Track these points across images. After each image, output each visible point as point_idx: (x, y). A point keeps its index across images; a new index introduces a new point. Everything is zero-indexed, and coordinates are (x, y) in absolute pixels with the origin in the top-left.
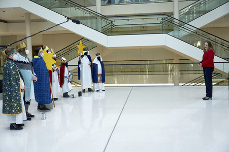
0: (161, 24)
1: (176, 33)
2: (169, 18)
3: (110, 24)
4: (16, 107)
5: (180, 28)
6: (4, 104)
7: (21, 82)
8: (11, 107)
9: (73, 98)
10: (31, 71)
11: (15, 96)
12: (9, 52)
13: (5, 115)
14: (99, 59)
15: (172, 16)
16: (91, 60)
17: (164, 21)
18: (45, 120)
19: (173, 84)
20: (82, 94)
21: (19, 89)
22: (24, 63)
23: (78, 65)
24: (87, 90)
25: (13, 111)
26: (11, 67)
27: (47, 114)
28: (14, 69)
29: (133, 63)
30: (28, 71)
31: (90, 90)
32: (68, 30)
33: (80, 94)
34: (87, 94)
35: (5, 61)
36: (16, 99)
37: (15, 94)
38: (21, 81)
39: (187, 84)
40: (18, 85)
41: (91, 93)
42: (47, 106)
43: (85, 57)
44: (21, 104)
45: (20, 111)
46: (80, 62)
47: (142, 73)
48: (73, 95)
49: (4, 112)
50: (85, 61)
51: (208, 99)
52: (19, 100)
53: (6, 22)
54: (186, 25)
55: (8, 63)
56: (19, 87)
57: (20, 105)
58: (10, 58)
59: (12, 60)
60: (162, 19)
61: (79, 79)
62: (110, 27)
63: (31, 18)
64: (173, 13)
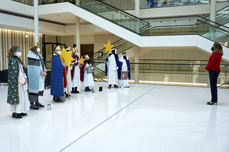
0: (196, 26)
1: (211, 34)
2: (204, 20)
3: (147, 26)
4: (13, 98)
5: (216, 29)
9: (93, 92)
14: (125, 58)
15: (207, 18)
17: (199, 22)
22: (35, 60)
23: (106, 63)
24: (113, 86)
26: (12, 64)
28: (15, 65)
31: (116, 86)
33: (101, 89)
34: (112, 89)
36: (14, 92)
37: (13, 87)
40: (17, 79)
41: (117, 89)
42: (61, 98)
45: (17, 102)
46: (107, 60)
48: (93, 90)
52: (17, 93)
53: (64, 24)
54: (221, 27)
55: (11, 60)
56: (17, 81)
57: (17, 97)
58: (14, 55)
60: (198, 21)
61: (106, 75)
62: (147, 29)
63: (81, 21)
64: (208, 15)
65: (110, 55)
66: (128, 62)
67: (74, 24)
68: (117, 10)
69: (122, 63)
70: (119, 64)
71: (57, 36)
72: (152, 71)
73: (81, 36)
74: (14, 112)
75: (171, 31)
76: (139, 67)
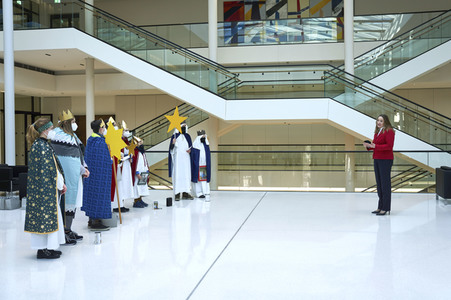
0: (323, 82)
1: (348, 97)
2: (336, 71)
3: (233, 80)
4: (47, 220)
5: (357, 88)
6: (27, 215)
7: (59, 179)
8: (40, 221)
9: (157, 208)
10: (79, 160)
11: (46, 201)
12: (42, 125)
13: (29, 234)
14: (203, 140)
15: (341, 68)
16: (190, 144)
17: (327, 75)
18: (99, 246)
19: (343, 189)
20: (174, 202)
21: (54, 190)
22: (69, 145)
23: (169, 152)
25: (42, 227)
26: (43, 153)
27: (105, 235)
28: (48, 155)
29: (274, 149)
30: (76, 159)
31: (186, 196)
32: (157, 89)
33: (169, 202)
35: (33, 141)
36: (49, 207)
37: (46, 198)
38: (59, 175)
39: (371, 190)
40: (53, 182)
43: (182, 137)
44: (56, 216)
45: (54, 227)
46: (172, 146)
47: (289, 168)
48: (156, 204)
49: (27, 228)
50: (181, 143)
51: (384, 214)
52: (54, 209)
53: (52, 73)
54: (365, 84)
55: (39, 146)
56: (55, 186)
57: (54, 217)
58: (43, 136)
59: (45, 140)
60: (325, 73)
61: (170, 176)
62: (233, 85)
63: (96, 67)
64: (343, 63)
65: (178, 135)
66: (207, 148)
67: (83, 73)
68: (175, 47)
69: (198, 151)
70: (194, 154)
71: (33, 98)
72: (238, 167)
73: (97, 98)
74: (42, 248)
75: (274, 90)
76: (219, 159)
